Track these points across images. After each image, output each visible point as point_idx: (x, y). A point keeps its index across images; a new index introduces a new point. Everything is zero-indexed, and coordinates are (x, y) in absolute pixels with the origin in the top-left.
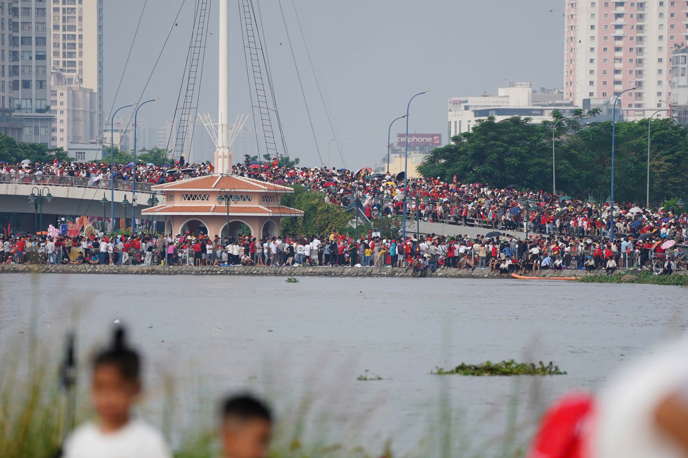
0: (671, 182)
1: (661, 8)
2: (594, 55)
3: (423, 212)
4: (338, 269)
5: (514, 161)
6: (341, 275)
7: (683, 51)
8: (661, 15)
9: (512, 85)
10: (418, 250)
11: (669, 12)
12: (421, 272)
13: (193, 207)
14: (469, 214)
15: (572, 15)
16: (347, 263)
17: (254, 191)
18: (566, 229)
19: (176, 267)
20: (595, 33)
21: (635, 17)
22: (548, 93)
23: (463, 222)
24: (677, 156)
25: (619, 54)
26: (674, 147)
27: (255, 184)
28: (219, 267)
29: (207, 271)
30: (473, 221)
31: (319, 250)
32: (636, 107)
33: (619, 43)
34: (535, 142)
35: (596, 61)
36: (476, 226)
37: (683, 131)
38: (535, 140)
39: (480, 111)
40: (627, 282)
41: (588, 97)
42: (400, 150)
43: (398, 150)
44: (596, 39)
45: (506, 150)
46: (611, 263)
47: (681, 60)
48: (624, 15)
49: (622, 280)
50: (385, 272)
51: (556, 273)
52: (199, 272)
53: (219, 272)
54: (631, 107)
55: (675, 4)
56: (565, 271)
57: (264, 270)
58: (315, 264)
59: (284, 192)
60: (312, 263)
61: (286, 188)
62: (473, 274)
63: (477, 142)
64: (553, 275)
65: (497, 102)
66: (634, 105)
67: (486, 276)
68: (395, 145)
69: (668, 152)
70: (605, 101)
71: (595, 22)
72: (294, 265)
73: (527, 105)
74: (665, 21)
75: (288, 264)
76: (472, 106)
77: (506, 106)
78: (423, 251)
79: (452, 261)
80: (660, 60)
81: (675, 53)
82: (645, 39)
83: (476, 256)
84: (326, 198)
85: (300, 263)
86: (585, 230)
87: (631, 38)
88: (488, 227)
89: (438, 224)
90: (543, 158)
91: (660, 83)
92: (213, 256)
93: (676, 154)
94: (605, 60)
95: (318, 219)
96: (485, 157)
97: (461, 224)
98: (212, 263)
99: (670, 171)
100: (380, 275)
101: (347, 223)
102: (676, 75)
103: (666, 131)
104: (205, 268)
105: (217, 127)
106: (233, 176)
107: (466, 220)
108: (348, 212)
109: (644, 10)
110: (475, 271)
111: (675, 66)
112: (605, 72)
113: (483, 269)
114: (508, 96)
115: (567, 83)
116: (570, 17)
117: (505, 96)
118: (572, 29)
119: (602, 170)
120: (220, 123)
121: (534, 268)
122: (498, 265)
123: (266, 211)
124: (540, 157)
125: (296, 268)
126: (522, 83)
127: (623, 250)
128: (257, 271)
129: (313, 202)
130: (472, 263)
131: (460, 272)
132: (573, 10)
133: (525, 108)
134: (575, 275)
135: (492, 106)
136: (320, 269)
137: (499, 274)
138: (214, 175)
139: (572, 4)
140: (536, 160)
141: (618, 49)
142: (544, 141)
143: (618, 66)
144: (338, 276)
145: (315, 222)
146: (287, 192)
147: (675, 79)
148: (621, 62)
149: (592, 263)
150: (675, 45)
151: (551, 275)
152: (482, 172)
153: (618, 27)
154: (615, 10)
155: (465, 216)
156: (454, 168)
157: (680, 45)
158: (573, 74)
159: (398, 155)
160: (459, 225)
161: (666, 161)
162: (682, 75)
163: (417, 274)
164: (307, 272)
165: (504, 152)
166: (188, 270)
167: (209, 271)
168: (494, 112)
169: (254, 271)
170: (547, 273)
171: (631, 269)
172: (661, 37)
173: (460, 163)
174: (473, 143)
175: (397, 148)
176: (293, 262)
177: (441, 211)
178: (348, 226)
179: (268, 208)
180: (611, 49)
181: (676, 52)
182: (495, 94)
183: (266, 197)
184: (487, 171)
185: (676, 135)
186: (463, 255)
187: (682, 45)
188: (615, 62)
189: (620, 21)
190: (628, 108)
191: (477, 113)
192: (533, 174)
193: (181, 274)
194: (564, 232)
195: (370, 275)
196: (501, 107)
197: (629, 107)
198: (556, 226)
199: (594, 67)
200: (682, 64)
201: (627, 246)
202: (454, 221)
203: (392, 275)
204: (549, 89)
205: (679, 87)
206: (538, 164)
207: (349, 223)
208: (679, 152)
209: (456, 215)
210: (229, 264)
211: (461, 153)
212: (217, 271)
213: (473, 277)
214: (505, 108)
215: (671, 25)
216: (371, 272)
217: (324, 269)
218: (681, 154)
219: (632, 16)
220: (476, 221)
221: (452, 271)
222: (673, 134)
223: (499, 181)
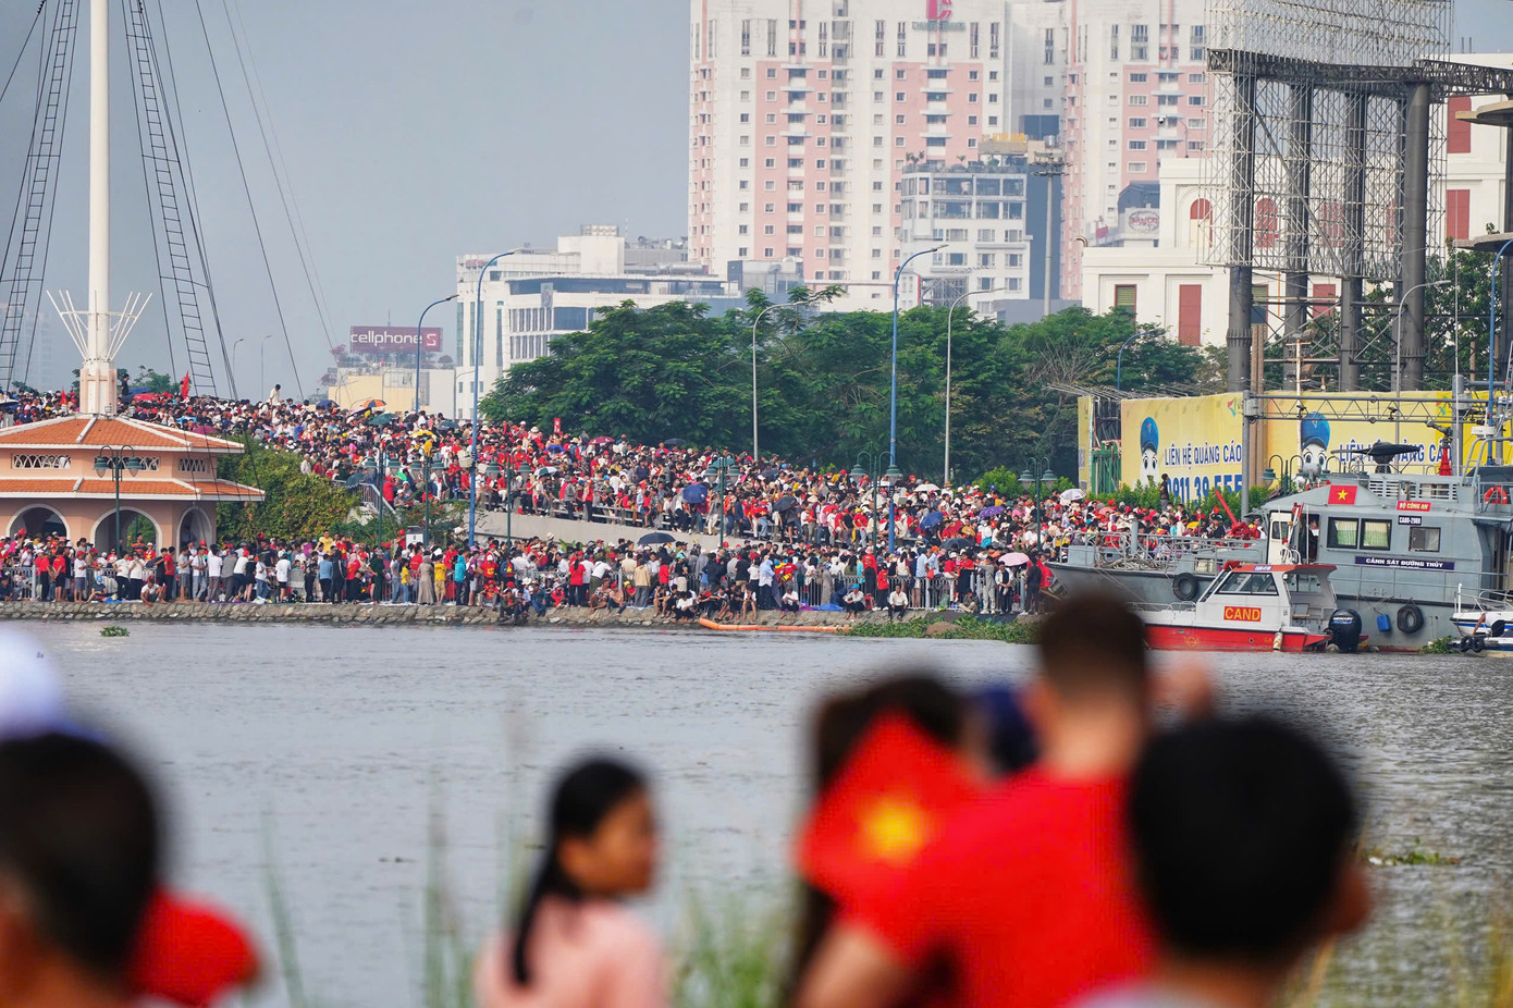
0: (970, 434)
1: (878, 81)
2: (749, 174)
3: (503, 493)
4: (345, 609)
5: (675, 389)
6: (353, 621)
7: (924, 169)
8: (878, 95)
9: (583, 231)
10: (509, 570)
11: (893, 91)
12: (516, 615)
13: (36, 481)
14: (596, 498)
15: (704, 94)
16: (365, 597)
17: (163, 449)
18: (794, 529)
19: (10, 604)
20: (749, 129)
21: (827, 98)
22: (653, 247)
23: (584, 514)
24: (983, 383)
25: (796, 173)
26: (976, 364)
27: (166, 436)
28: (101, 605)
29: (76, 614)
30: (601, 511)
31: (308, 571)
32: (830, 278)
33: (797, 151)
34: (714, 353)
35: (751, 185)
36: (611, 521)
37: (992, 332)
38: (716, 349)
39: (522, 283)
40: (938, 637)
41: (736, 257)
42: (358, 360)
43: (353, 360)
44: (752, 140)
45: (660, 367)
46: (898, 598)
47: (920, 186)
48: (807, 95)
49: (930, 631)
50: (442, 614)
51: (788, 617)
52: (58, 615)
53: (99, 616)
54: (821, 278)
55: (905, 74)
56: (805, 613)
57: (194, 612)
58: (299, 598)
59: (226, 451)
60: (293, 596)
61: (230, 443)
62: (621, 620)
63: (602, 352)
64: (782, 621)
65: (555, 265)
66: (826, 275)
67: (648, 623)
68: (348, 349)
69: (964, 373)
70: (772, 266)
71: (750, 107)
72: (255, 601)
73: (616, 272)
74: (887, 108)
75: (242, 600)
76: (505, 272)
77: (573, 273)
78: (520, 573)
79: (578, 592)
80: (877, 186)
81: (907, 172)
82: (848, 144)
83: (626, 583)
84: (304, 465)
85: (268, 597)
86: (831, 531)
87: (821, 141)
88: (635, 525)
89: (535, 517)
90: (732, 384)
91: (877, 230)
92: (88, 582)
93: (981, 377)
94: (769, 184)
95: (286, 507)
96: (617, 382)
97: (581, 518)
98: (85, 597)
99: (968, 412)
100: (433, 620)
101: (347, 513)
102: (910, 217)
103: (961, 333)
104: (70, 607)
105: (85, 318)
106: (117, 419)
107: (592, 510)
108: (350, 492)
109: (846, 86)
110: (625, 613)
111: (908, 197)
112: (769, 208)
113: (640, 609)
114: (579, 254)
115: (695, 228)
116: (700, 97)
117: (572, 254)
118: (704, 121)
119: (847, 409)
120: (92, 309)
121: (744, 607)
122: (672, 602)
123: (188, 490)
124: (725, 382)
125: (259, 606)
126: (601, 228)
127: (920, 571)
128: (179, 613)
129: (277, 472)
130: (619, 597)
131: (596, 615)
132: (705, 82)
133: (612, 277)
134: (825, 622)
135: (546, 273)
136: (309, 609)
137: (674, 620)
138: (80, 417)
139: (704, 71)
140: (719, 389)
141: (794, 162)
142: (734, 351)
143: (796, 195)
144: (347, 622)
145: (280, 512)
146: (232, 451)
147: (907, 225)
148: (801, 188)
149: (859, 597)
150: (909, 157)
151: (777, 621)
152: (610, 412)
153: (795, 118)
154: (789, 85)
155: (589, 502)
156: (554, 403)
157: (917, 156)
158: (706, 210)
159: (354, 370)
160: (575, 518)
161: (961, 393)
162: (922, 216)
163: (508, 619)
164: (283, 615)
165: (655, 371)
166: (34, 610)
167: (78, 613)
168: (551, 285)
169: (173, 612)
170: (770, 618)
171: (936, 610)
172: (878, 140)
173: (568, 393)
174: (593, 353)
175: (351, 355)
176: (253, 596)
177: (539, 492)
178: (348, 522)
179: (194, 484)
180: (781, 163)
181: (910, 170)
182: (551, 249)
183: (187, 462)
184: (620, 410)
185: (980, 342)
186: (598, 582)
187: (922, 156)
188: (788, 188)
189: (798, 107)
190: (815, 281)
191: (517, 287)
192: (713, 416)
193: (20, 618)
194: (788, 534)
195: (412, 621)
196: (565, 276)
197: (817, 278)
198: (773, 522)
199: (748, 196)
200: (920, 193)
201: (928, 564)
202: (567, 512)
203: (457, 622)
204: (655, 239)
205: (915, 239)
206: (721, 396)
207: (353, 513)
208: (985, 375)
209: (571, 500)
210: (119, 599)
211: (567, 375)
212: (96, 613)
213: (621, 625)
214: (574, 276)
215: (898, 116)
216: (414, 616)
217: (318, 610)
218: (989, 377)
219: (821, 97)
220: (611, 512)
221: (578, 613)
222: (974, 339)
223: (644, 429)
